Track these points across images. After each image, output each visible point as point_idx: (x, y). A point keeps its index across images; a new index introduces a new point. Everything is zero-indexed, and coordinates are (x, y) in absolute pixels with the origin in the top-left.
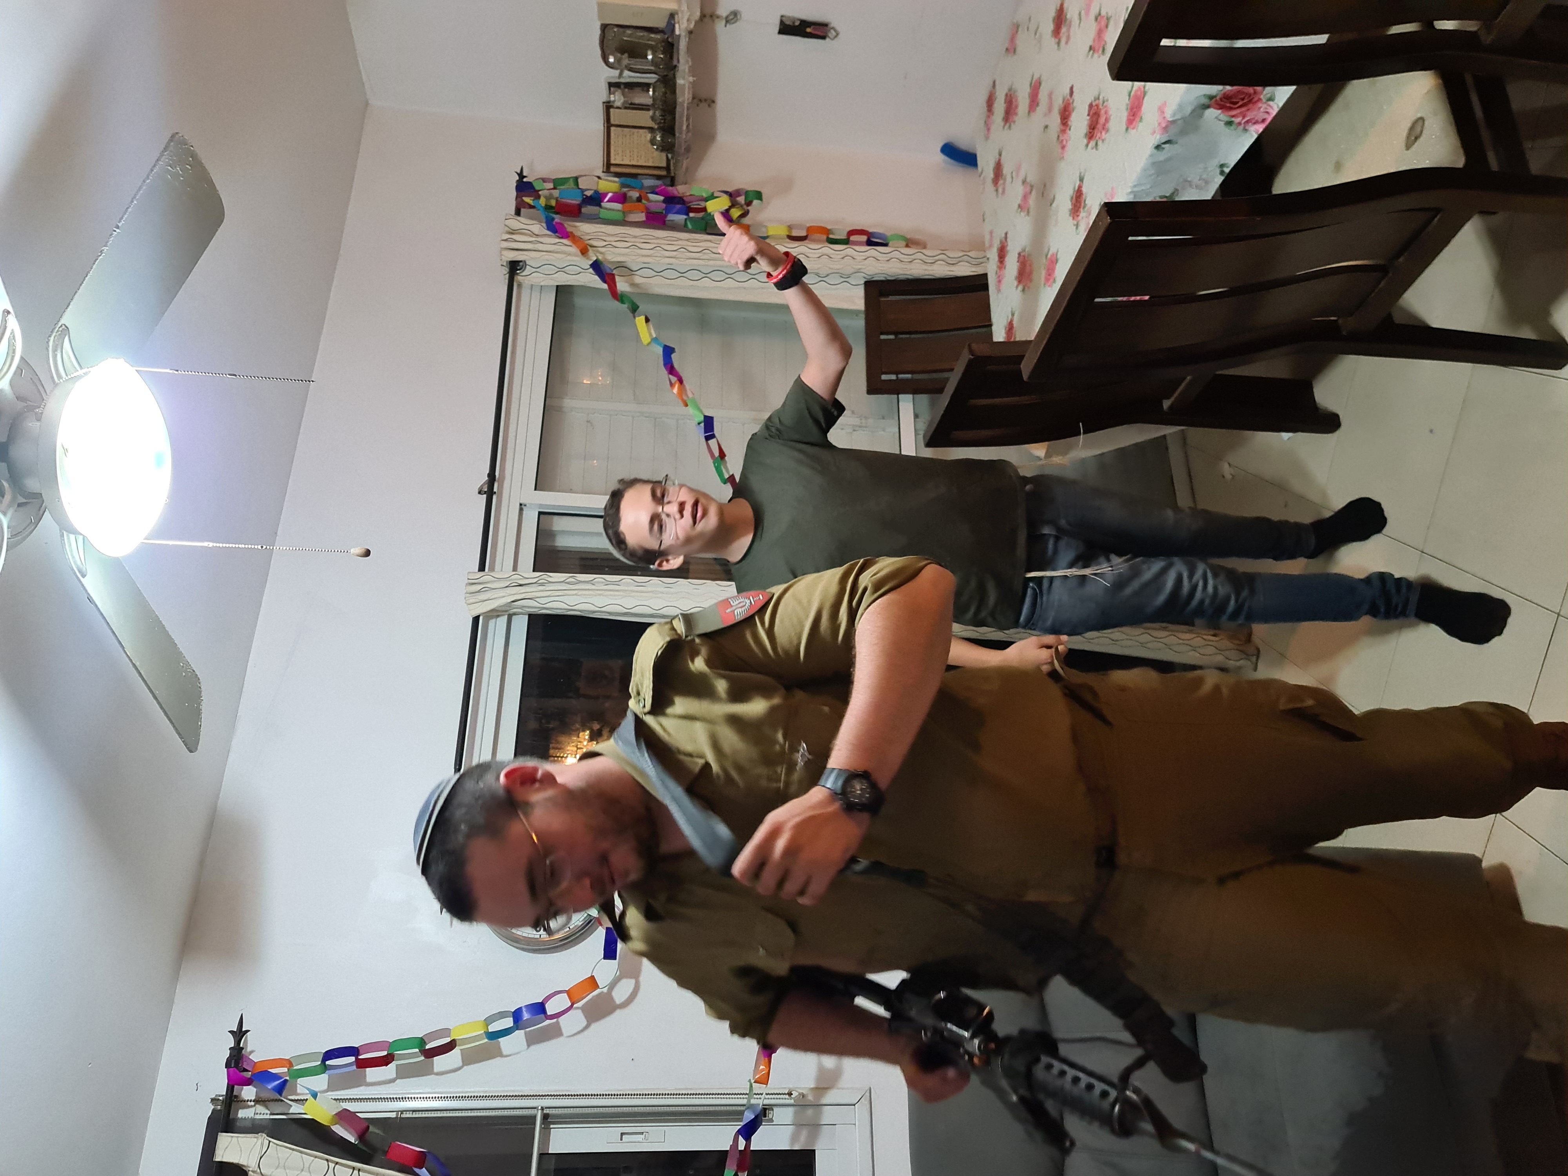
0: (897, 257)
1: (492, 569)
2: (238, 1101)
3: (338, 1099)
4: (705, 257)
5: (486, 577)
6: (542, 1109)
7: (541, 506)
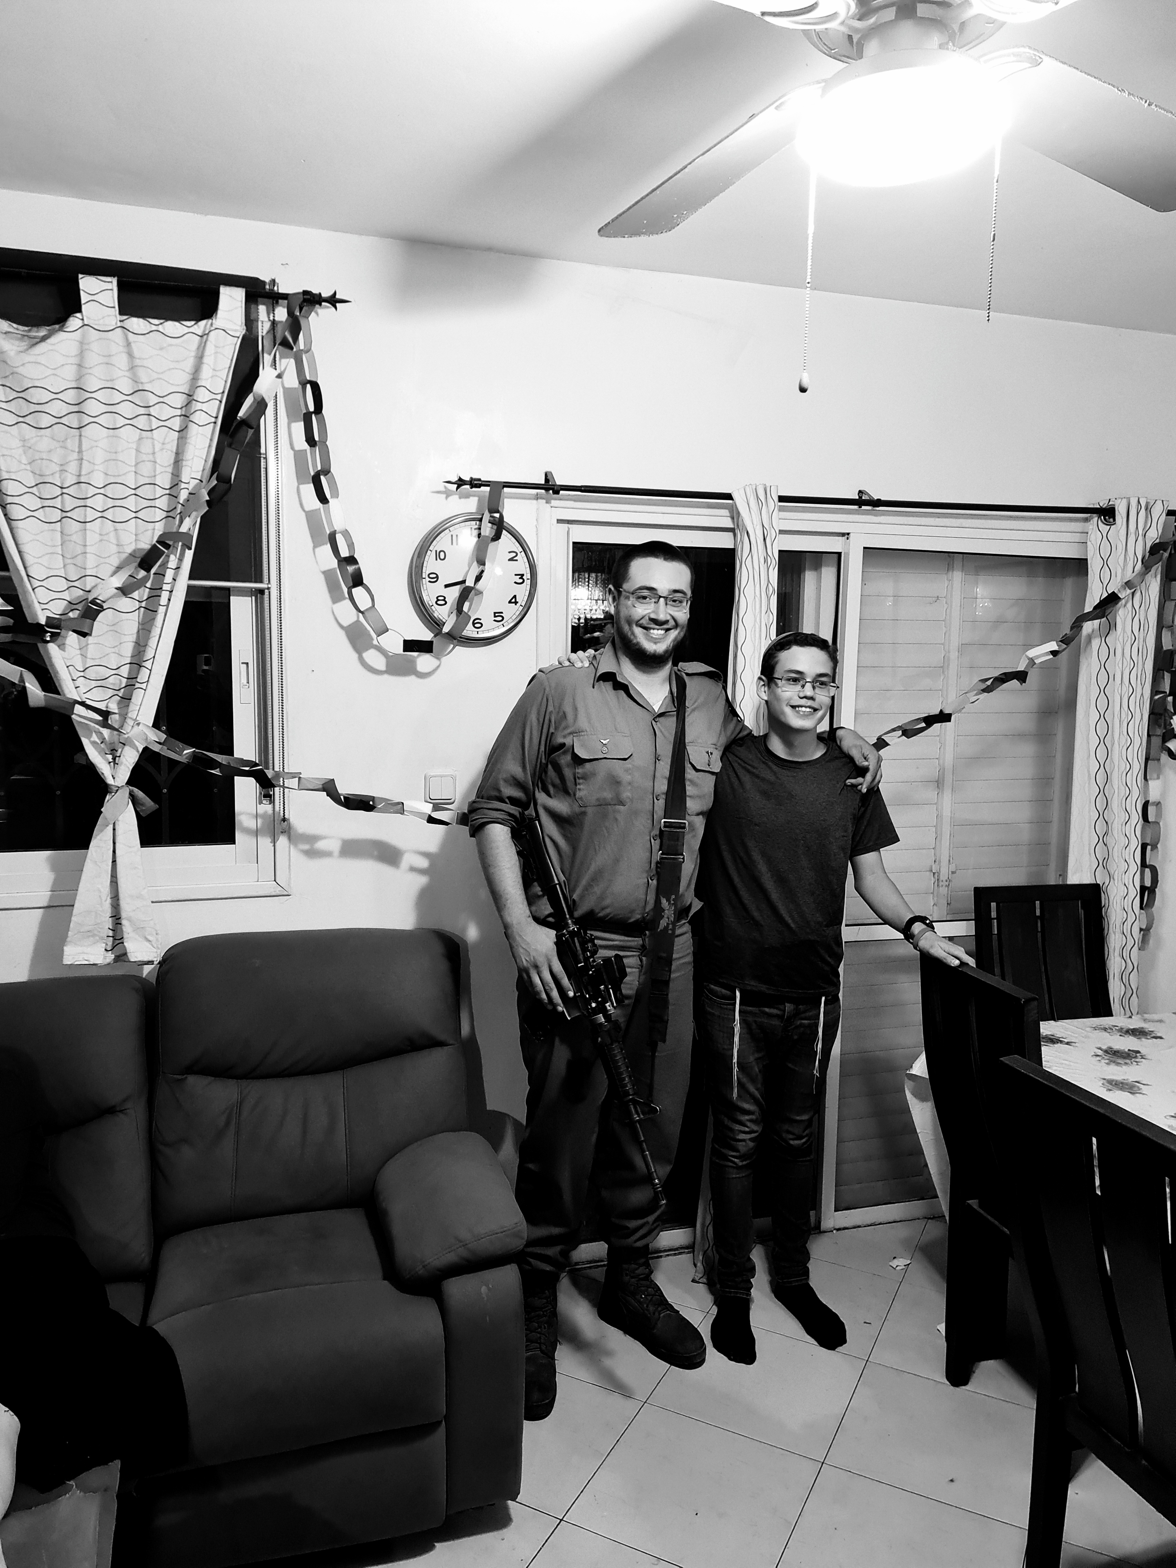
0: (1129, 919)
1: (781, 509)
2: (273, 305)
3: (276, 398)
4: (1123, 716)
5: (773, 503)
6: (269, 588)
7: (847, 554)
